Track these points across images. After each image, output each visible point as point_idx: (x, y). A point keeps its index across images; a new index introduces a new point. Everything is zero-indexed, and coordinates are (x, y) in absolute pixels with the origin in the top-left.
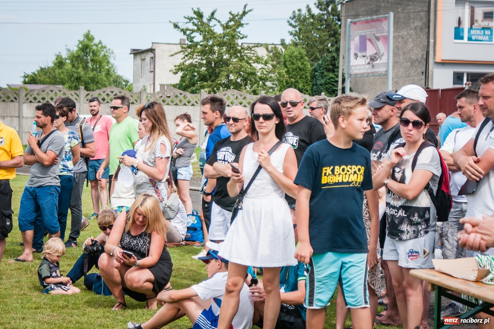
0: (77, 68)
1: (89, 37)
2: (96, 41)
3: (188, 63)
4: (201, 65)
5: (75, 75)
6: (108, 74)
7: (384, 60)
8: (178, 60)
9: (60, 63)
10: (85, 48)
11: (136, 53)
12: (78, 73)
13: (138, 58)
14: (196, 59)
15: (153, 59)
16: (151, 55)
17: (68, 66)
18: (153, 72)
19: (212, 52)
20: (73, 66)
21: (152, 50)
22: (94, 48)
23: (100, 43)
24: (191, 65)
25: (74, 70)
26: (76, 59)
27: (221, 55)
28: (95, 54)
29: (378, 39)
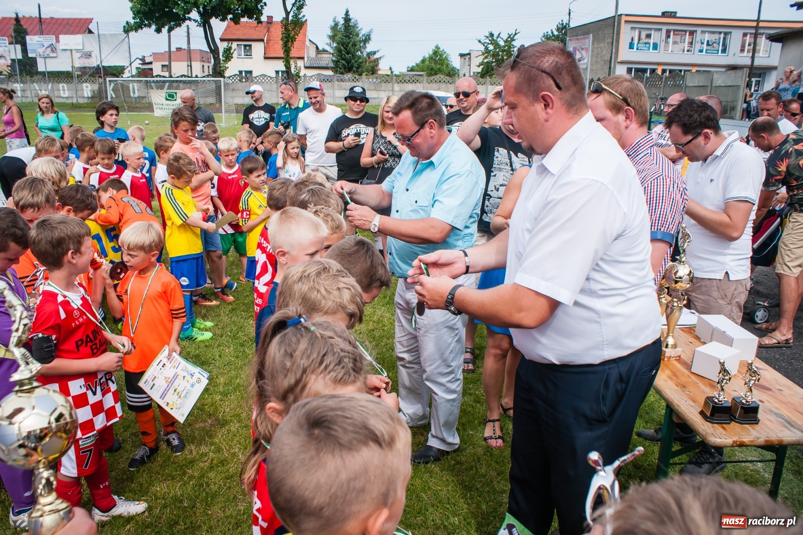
0: (432, 63)
1: (437, 47)
2: (441, 50)
3: (486, 61)
4: (492, 62)
6: (447, 66)
7: (586, 61)
8: (480, 59)
9: (423, 61)
10: (436, 53)
11: (462, 55)
12: (432, 66)
13: (463, 58)
14: (490, 59)
15: (470, 58)
16: (469, 56)
17: (427, 63)
18: (470, 65)
19: (498, 55)
21: (469, 54)
22: (440, 53)
23: (443, 50)
24: (487, 62)
25: (430, 64)
26: (431, 58)
27: (503, 57)
28: (441, 56)
29: (582, 49)
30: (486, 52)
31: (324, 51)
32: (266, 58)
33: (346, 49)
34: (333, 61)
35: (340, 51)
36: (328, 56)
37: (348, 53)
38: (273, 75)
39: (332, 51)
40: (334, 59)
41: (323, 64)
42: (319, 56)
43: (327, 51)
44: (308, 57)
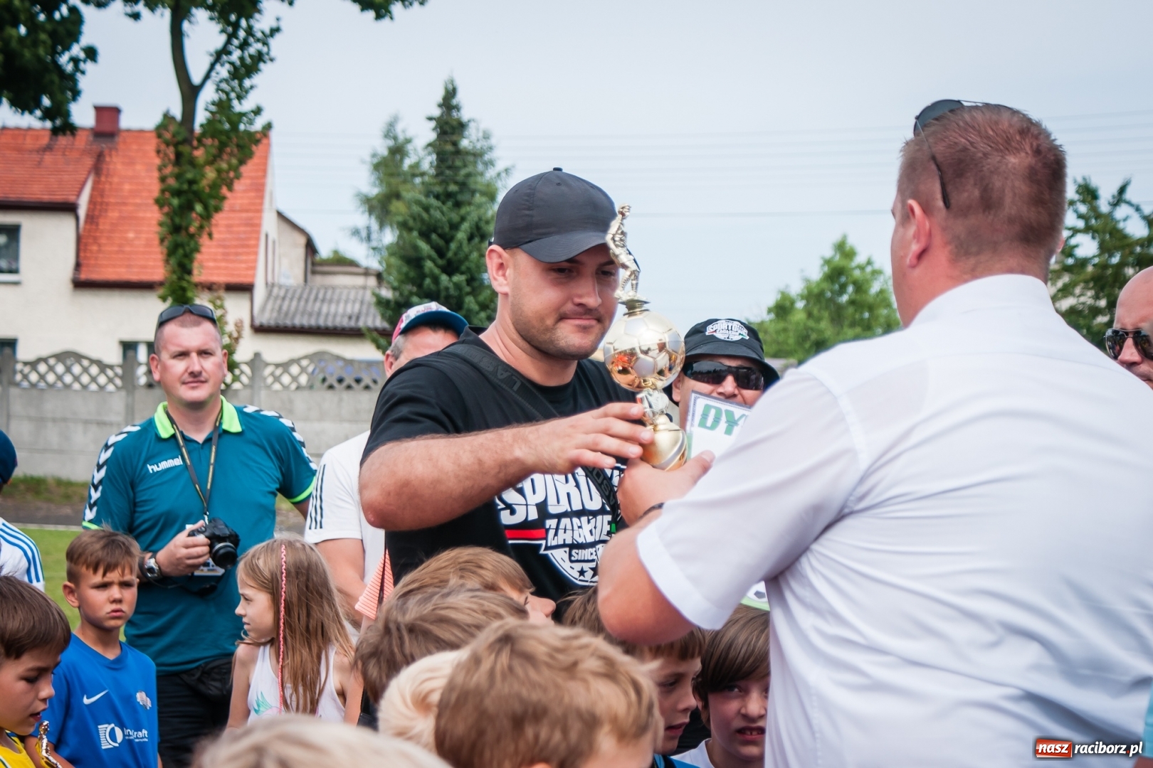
0: (818, 320)
1: (844, 250)
2: (860, 259)
5: (814, 336)
9: (782, 309)
10: (836, 274)
12: (820, 332)
14: (1083, 298)
17: (799, 316)
20: (810, 315)
22: (857, 273)
23: (869, 263)
25: (811, 323)
26: (814, 297)
28: (860, 287)
30: (1067, 269)
31: (341, 262)
32: (81, 284)
33: (441, 253)
34: (382, 303)
35: (413, 261)
36: (360, 281)
37: (450, 269)
38: (113, 356)
39: (374, 264)
40: (387, 293)
41: (337, 314)
42: (319, 280)
43: (352, 263)
44: (270, 286)
